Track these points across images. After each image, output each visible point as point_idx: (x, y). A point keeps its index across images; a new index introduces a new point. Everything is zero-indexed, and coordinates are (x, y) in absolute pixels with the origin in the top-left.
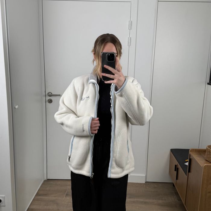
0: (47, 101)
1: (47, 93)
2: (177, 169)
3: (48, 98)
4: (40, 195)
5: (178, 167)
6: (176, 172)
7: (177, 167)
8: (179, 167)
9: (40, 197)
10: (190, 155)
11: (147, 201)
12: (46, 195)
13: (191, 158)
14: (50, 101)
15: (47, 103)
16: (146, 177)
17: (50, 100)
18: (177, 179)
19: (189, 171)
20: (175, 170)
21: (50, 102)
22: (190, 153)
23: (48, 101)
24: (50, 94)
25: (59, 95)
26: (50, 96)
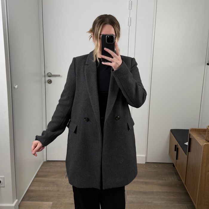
2: (176, 149)
4: (40, 177)
6: (176, 152)
7: (177, 147)
9: (39, 179)
10: (190, 134)
11: (148, 181)
12: (46, 176)
13: (191, 137)
16: (146, 158)
18: (177, 159)
19: (189, 151)
20: (175, 150)
22: (190, 132)
25: (59, 76)
26: (49, 76)
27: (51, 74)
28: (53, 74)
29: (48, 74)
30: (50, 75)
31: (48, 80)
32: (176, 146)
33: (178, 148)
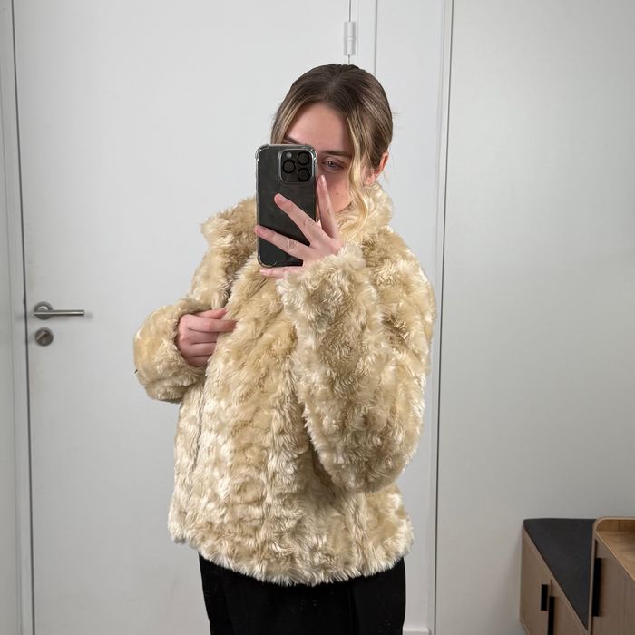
0: (34, 337)
1: (31, 306)
2: (548, 603)
3: (36, 325)
5: (555, 595)
6: (546, 614)
7: (549, 594)
8: (558, 592)
10: (596, 542)
13: (598, 557)
14: (45, 338)
15: (33, 346)
17: (43, 333)
19: (597, 611)
20: (543, 608)
21: (44, 341)
22: (597, 535)
23: (36, 336)
24: (44, 311)
25: (81, 314)
26: (44, 317)
27: (50, 309)
28: (56, 307)
29: (36, 309)
30: (45, 313)
31: (38, 333)
32: (545, 588)
33: (553, 599)
